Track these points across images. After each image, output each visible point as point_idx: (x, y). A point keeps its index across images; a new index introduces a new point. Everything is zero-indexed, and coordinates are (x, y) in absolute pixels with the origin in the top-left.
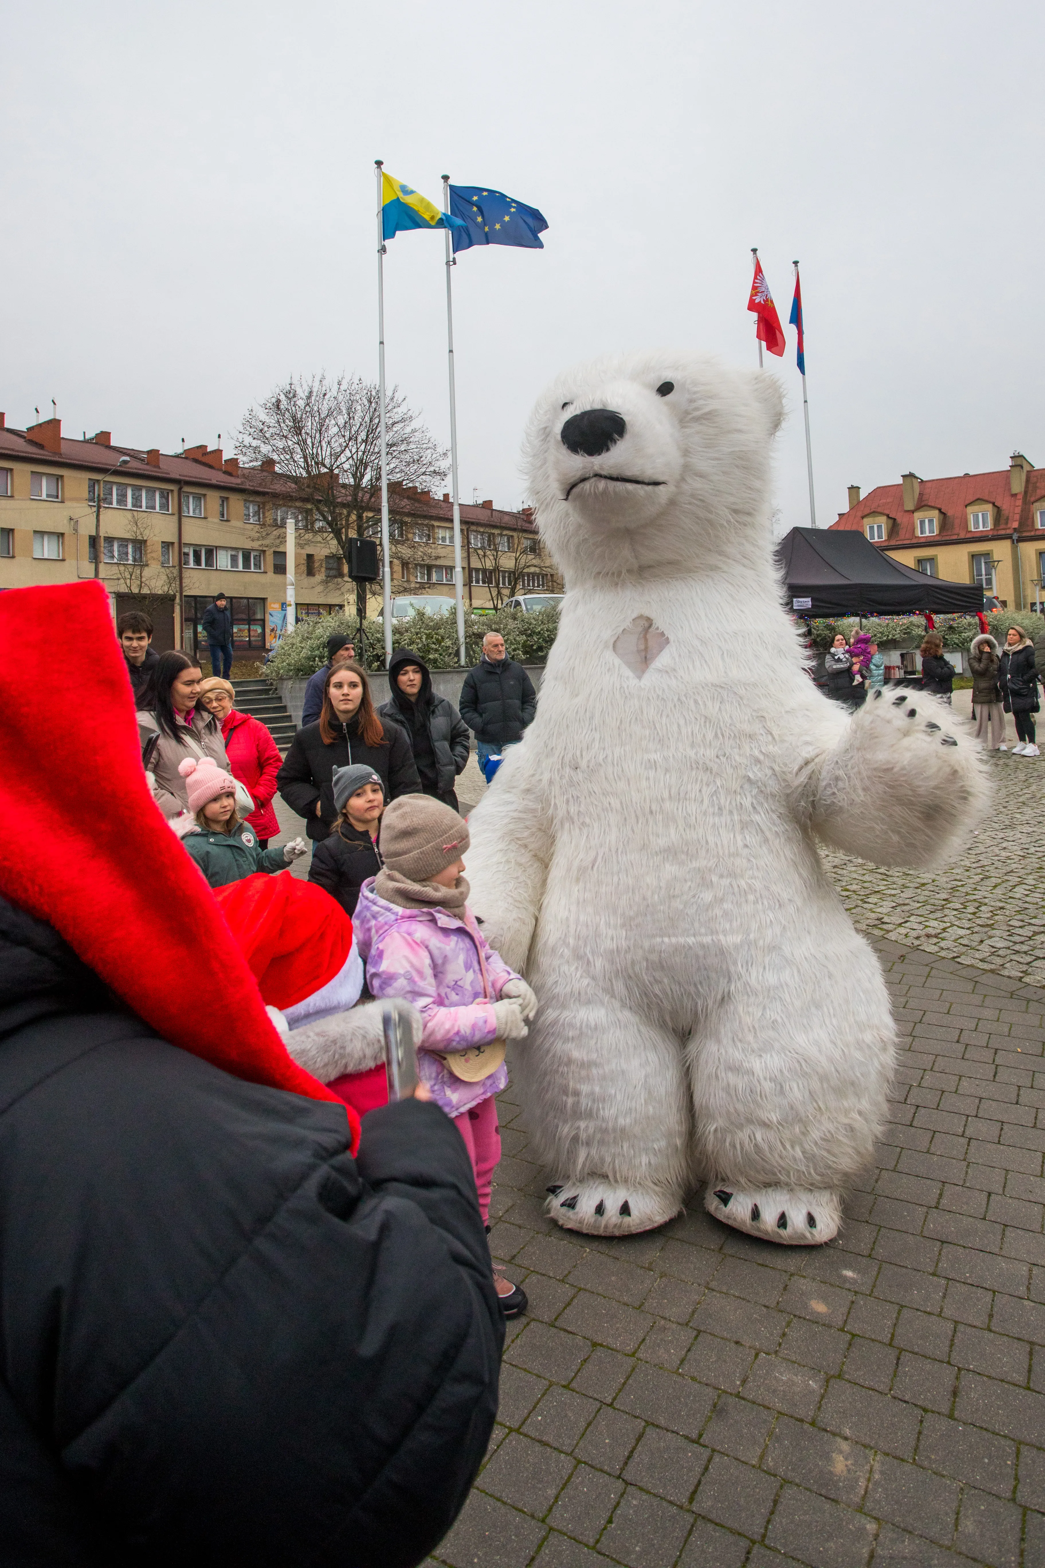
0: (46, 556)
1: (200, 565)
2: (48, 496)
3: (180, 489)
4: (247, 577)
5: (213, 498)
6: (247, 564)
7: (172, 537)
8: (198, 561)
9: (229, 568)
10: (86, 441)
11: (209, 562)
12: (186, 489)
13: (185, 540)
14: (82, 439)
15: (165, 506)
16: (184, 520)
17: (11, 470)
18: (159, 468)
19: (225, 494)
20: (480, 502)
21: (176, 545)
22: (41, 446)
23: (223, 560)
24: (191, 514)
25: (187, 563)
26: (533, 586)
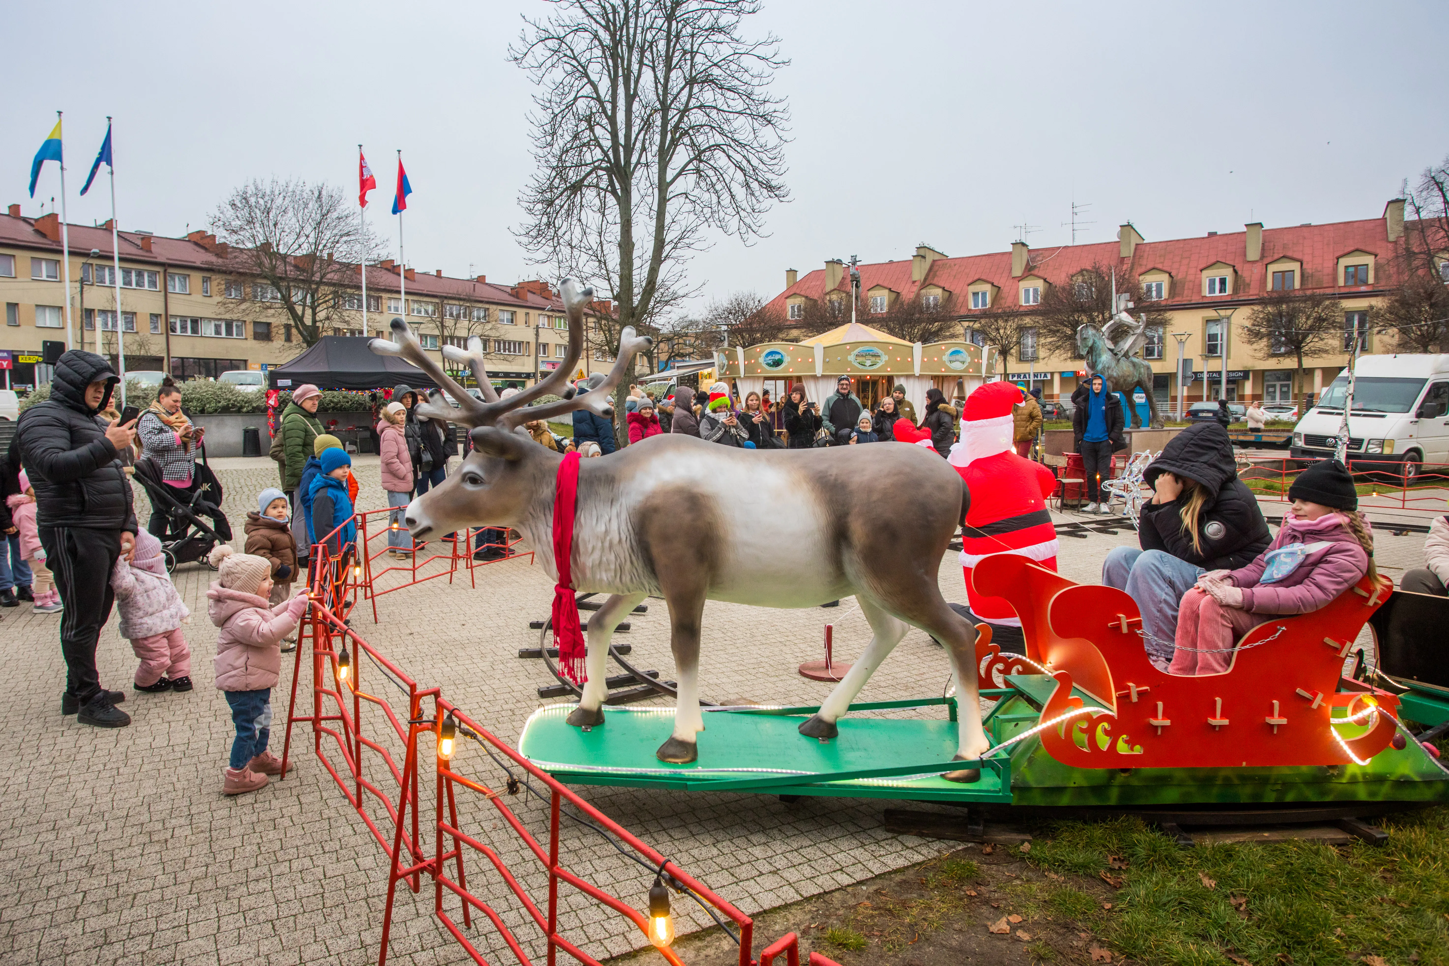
0: (48, 325)
1: (186, 331)
2: (48, 276)
3: (165, 271)
4: (229, 343)
5: (196, 278)
6: (229, 332)
7: (160, 311)
8: (184, 328)
9: (213, 335)
10: (96, 228)
11: (195, 330)
12: (171, 270)
13: (171, 312)
14: (93, 225)
15: (153, 283)
16: (169, 295)
17: (14, 256)
18: (151, 252)
19: (207, 275)
20: (475, 276)
21: (163, 317)
22: (43, 235)
23: (207, 329)
24: (177, 291)
25: (173, 330)
26: (515, 351)
